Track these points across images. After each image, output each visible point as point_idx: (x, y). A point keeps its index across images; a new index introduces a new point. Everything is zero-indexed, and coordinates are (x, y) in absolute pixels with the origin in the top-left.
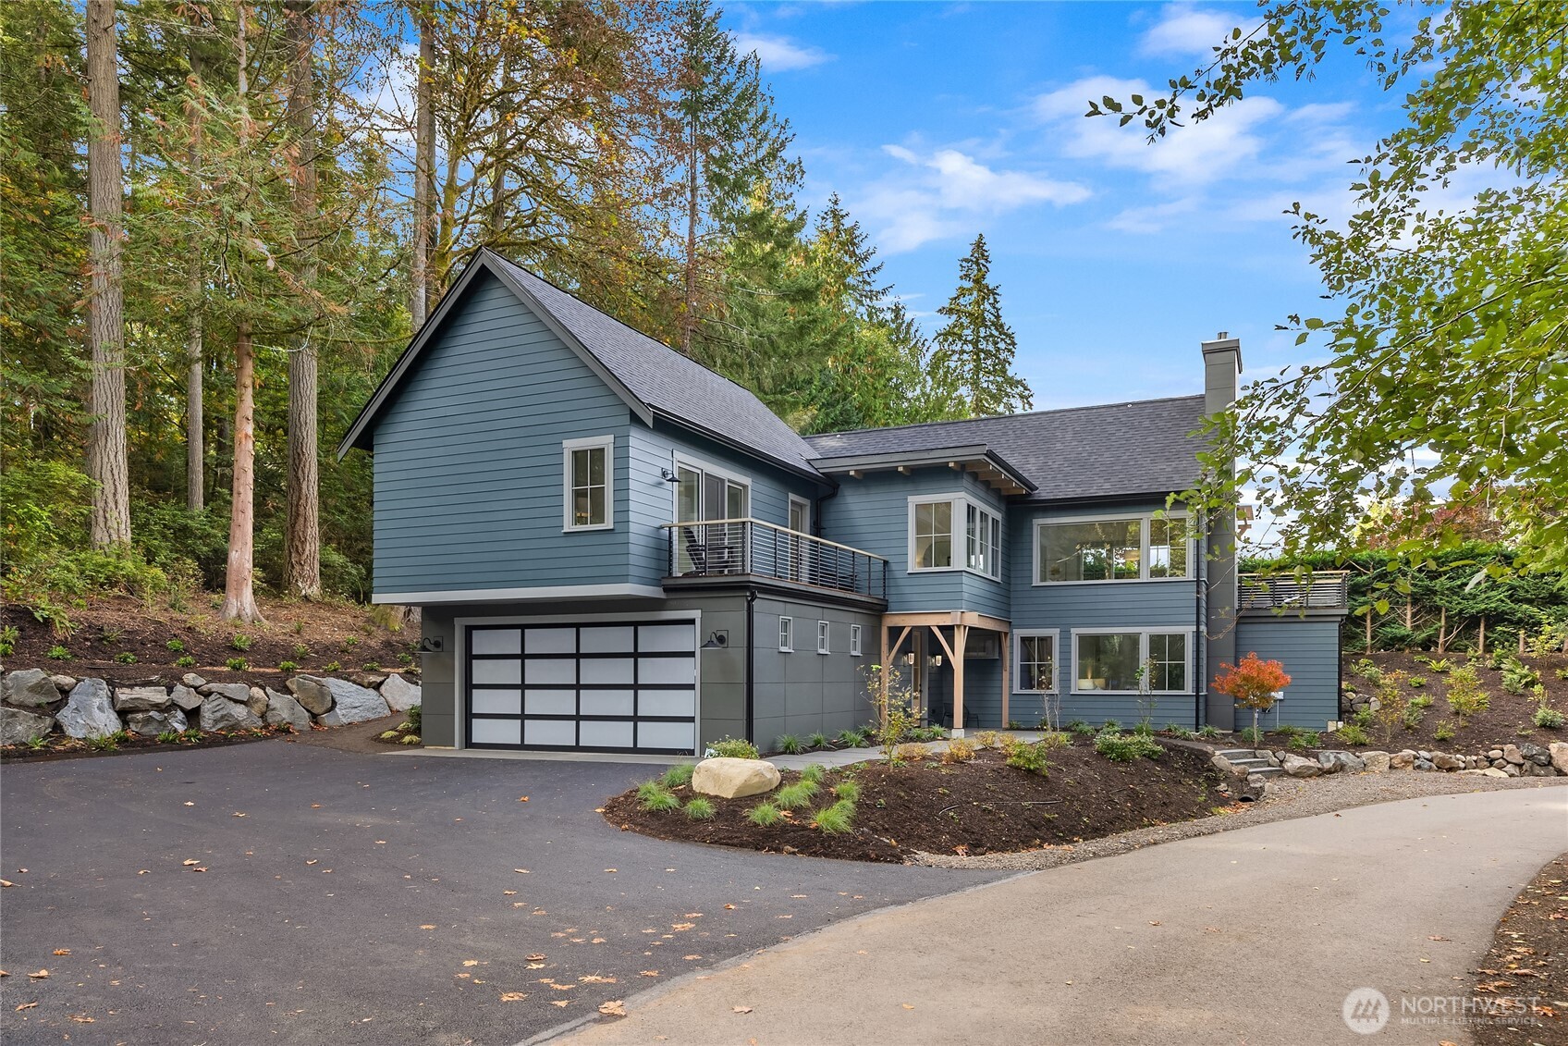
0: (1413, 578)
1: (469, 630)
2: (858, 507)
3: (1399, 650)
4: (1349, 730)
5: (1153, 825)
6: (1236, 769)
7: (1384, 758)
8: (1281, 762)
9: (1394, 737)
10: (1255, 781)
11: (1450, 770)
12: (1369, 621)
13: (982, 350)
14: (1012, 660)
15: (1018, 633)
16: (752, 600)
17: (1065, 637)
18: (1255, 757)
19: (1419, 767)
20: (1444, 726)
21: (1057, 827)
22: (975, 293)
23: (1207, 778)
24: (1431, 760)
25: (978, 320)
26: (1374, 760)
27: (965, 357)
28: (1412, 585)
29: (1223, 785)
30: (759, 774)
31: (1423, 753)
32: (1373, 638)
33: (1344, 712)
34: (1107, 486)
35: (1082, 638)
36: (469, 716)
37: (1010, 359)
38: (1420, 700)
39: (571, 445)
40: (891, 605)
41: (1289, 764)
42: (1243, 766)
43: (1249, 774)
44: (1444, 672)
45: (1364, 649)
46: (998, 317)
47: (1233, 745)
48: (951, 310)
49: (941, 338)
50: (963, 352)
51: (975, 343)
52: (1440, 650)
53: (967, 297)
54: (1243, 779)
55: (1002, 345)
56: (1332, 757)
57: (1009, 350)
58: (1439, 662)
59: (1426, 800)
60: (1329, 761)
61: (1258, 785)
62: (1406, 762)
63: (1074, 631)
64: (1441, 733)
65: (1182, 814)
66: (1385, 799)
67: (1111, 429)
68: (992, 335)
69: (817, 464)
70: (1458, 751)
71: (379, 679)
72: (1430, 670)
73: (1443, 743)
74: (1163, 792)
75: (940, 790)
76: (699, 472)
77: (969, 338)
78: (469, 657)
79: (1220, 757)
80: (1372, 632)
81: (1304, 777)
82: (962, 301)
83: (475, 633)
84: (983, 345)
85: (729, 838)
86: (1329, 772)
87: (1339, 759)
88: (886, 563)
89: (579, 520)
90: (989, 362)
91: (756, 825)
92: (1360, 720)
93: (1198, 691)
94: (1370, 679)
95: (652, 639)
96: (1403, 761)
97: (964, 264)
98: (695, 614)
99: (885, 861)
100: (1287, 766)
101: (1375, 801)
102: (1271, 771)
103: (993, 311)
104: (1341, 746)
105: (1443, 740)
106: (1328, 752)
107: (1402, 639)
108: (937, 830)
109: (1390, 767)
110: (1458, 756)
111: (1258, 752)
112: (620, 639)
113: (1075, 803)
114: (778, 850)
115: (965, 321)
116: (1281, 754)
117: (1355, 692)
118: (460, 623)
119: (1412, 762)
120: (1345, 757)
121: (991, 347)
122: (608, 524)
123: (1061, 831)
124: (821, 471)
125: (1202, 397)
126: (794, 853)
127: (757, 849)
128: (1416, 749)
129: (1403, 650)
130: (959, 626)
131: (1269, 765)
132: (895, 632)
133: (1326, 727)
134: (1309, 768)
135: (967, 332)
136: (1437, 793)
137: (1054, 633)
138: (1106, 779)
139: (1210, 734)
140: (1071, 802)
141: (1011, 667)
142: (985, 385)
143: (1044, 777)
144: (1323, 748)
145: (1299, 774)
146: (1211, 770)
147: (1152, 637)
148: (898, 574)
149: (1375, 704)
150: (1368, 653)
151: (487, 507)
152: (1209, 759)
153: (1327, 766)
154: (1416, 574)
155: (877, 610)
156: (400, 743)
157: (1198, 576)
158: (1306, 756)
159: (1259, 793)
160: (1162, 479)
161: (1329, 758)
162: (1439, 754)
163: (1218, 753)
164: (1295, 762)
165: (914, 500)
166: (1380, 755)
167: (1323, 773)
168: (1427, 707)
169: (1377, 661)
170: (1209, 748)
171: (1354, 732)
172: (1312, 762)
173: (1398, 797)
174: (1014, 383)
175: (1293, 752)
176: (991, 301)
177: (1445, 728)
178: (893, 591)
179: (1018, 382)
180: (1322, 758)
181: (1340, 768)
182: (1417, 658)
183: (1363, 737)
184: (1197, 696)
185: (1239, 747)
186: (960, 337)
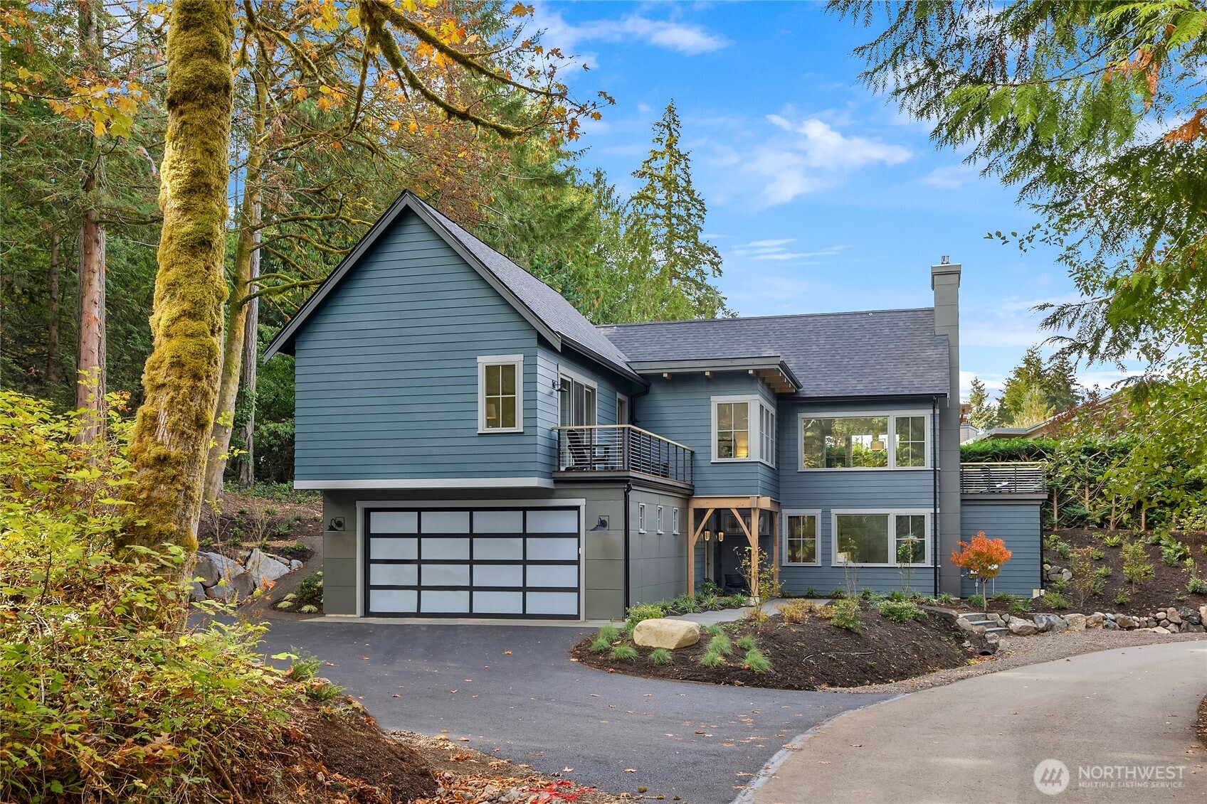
0: (1090, 465)
1: (368, 512)
2: (667, 404)
3: (1078, 527)
4: (1051, 596)
5: (934, 671)
6: (975, 629)
7: (1081, 619)
8: (1007, 623)
9: (1085, 603)
10: (991, 639)
11: (1130, 628)
12: (1055, 502)
13: (674, 216)
14: (781, 536)
15: (787, 513)
16: (628, 491)
17: (826, 517)
18: (987, 619)
19: (1107, 626)
20: (1122, 593)
21: (878, 672)
22: (667, 157)
23: (956, 637)
24: (1115, 621)
25: (670, 184)
26: (1074, 621)
27: (658, 221)
28: (1089, 471)
29: (967, 642)
30: (691, 631)
31: (1109, 615)
32: (1059, 517)
33: (1045, 582)
34: (860, 387)
35: (840, 517)
36: (368, 587)
37: (701, 225)
38: (1102, 571)
39: (484, 361)
40: (697, 490)
41: (1013, 625)
42: (981, 627)
43: (986, 632)
44: (1118, 546)
45: (1053, 526)
46: (689, 182)
47: (968, 610)
48: (644, 173)
49: (635, 202)
50: (657, 216)
51: (668, 207)
52: (1112, 528)
53: (659, 161)
54: (982, 638)
55: (693, 211)
56: (1044, 619)
57: (700, 216)
58: (1112, 538)
59: (1123, 650)
60: (1042, 622)
61: (994, 642)
62: (1098, 622)
63: (834, 512)
64: (1120, 599)
65: (950, 663)
66: (1092, 650)
67: (858, 335)
68: (684, 201)
69: (635, 366)
70: (1134, 614)
71: (247, 554)
72: (1106, 545)
73: (1122, 607)
74: (934, 647)
75: (799, 644)
76: (570, 380)
77: (663, 203)
78: (368, 536)
79: (963, 619)
80: (1058, 511)
81: (1024, 636)
82: (653, 164)
83: (373, 514)
84: (675, 210)
85: (695, 676)
86: (1043, 631)
87: (1049, 620)
88: (692, 453)
89: (490, 423)
90: (682, 228)
91: (707, 667)
92: (1058, 588)
93: (936, 564)
94: (1060, 553)
95: (537, 522)
96: (1095, 622)
97: (656, 127)
98: (581, 502)
99: (805, 689)
100: (1012, 626)
101: (1086, 651)
102: (1001, 631)
103: (683, 176)
104: (1047, 610)
105: (1122, 604)
106: (1041, 615)
107: (1082, 518)
108: (806, 673)
109: (1086, 627)
110: (1134, 617)
111: (988, 615)
112: (511, 522)
113: (884, 654)
114: (731, 684)
115: (659, 185)
116: (1006, 617)
117: (1050, 564)
118: (361, 506)
119: (1102, 622)
120: (1054, 618)
121: (683, 213)
122: (519, 428)
123: (882, 676)
124: (638, 372)
125: (932, 310)
126: (742, 685)
127: (716, 683)
128: (1104, 612)
129: (1083, 527)
130: (755, 509)
131: (998, 626)
132: (700, 513)
133: (1032, 595)
134: (1028, 627)
135: (659, 196)
136: (1127, 645)
137: (817, 512)
138: (896, 637)
139: (947, 601)
140: (881, 653)
141: (781, 542)
142: (678, 250)
143: (858, 634)
144: (1034, 612)
145: (1020, 633)
146: (957, 630)
147: (899, 518)
148: (702, 463)
149: (1067, 575)
150: (1056, 529)
151: (403, 409)
152: (954, 621)
153: (1041, 626)
154: (1093, 462)
155: (687, 495)
156: (300, 612)
157: (935, 467)
158: (1025, 618)
159: (995, 647)
160: (905, 383)
161: (1042, 620)
162: (1121, 615)
163: (961, 616)
164: (1017, 623)
165: (716, 400)
166: (1079, 617)
167: (1038, 632)
168: (1107, 577)
169: (1064, 537)
170: (954, 612)
171: (1055, 599)
172: (1029, 623)
173: (1101, 648)
174: (705, 249)
175: (1015, 615)
176: (683, 166)
177: (1123, 595)
178: (697, 477)
179: (709, 249)
180: (1037, 620)
181: (1050, 628)
182: (1094, 534)
183: (1063, 603)
184: (935, 568)
185: (972, 611)
186: (652, 201)
